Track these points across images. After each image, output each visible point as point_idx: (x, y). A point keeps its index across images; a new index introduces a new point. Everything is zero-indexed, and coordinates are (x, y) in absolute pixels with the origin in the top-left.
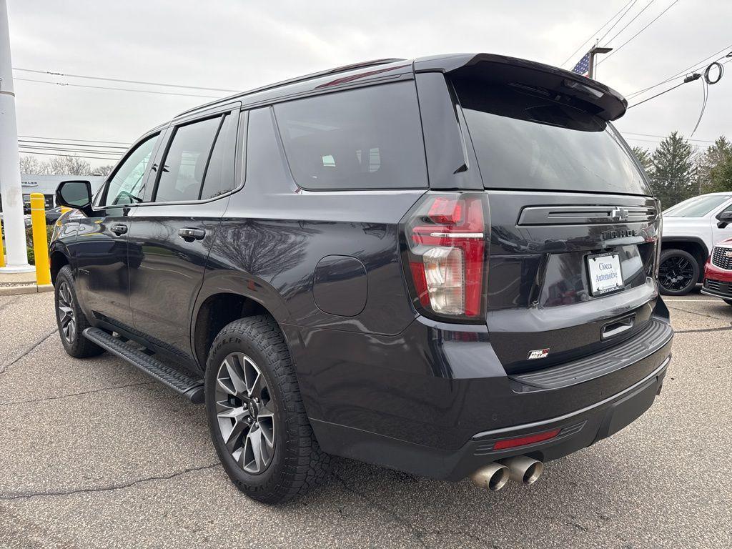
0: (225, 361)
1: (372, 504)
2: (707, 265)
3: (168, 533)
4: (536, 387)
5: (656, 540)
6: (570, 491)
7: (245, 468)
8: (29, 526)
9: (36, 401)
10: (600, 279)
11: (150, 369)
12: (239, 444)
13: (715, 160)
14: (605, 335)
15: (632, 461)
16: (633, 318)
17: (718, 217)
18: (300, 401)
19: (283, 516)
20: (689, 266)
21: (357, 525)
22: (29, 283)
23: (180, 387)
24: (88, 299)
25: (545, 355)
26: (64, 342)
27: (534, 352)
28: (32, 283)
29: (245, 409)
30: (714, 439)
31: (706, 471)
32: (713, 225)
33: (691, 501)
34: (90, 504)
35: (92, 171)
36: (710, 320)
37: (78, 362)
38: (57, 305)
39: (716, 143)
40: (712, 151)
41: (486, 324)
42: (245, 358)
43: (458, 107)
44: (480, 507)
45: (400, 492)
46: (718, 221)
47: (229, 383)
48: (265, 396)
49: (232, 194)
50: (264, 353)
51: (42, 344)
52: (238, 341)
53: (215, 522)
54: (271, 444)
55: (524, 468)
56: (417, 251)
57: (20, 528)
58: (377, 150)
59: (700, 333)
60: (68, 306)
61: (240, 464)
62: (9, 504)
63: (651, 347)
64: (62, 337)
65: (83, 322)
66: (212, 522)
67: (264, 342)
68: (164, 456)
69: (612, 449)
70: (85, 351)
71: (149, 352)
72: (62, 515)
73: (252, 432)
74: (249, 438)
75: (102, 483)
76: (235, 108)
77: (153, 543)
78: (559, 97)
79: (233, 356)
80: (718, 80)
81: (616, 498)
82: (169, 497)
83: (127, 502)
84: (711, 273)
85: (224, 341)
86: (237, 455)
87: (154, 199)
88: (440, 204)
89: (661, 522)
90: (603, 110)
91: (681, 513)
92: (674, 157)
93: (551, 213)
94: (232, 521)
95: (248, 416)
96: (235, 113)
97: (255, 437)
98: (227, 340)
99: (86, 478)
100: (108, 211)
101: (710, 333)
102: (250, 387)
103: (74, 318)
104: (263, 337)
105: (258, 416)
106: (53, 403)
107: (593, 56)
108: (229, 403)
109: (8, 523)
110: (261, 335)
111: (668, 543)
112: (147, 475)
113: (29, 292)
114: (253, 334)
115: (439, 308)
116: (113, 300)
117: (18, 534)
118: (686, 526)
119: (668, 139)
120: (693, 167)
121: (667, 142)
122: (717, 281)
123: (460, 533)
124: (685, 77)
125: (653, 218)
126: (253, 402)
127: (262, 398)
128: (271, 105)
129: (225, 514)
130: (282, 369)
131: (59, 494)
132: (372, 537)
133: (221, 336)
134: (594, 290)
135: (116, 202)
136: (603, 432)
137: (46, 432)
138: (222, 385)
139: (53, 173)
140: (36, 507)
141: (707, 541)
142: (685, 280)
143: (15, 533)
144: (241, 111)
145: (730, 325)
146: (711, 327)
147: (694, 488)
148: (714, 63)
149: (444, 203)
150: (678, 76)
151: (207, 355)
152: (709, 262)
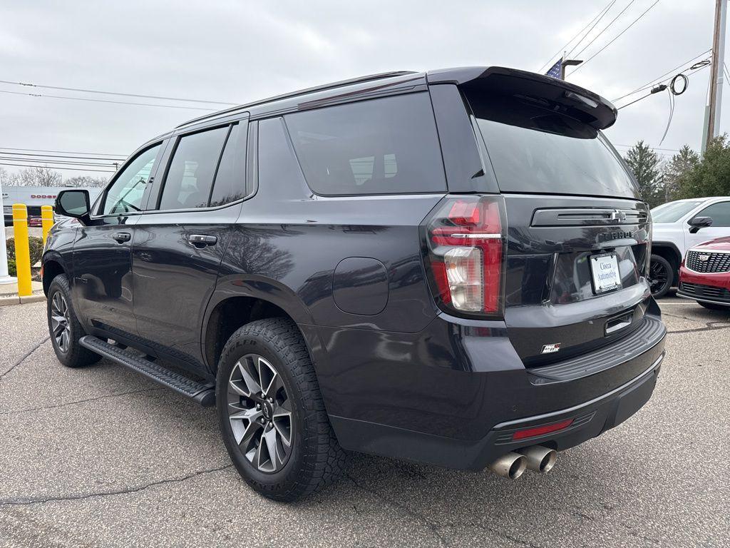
0: (239, 363)
1: (385, 500)
2: (682, 269)
3: (189, 532)
4: (552, 379)
5: (658, 527)
6: (573, 483)
7: (260, 468)
8: (49, 529)
9: (36, 410)
10: (602, 278)
11: (155, 375)
12: (252, 445)
13: (680, 169)
14: (609, 331)
15: (628, 455)
16: (632, 315)
17: (689, 223)
18: (320, 398)
19: (300, 514)
20: (664, 270)
21: (372, 520)
22: (10, 295)
23: (188, 391)
24: (86, 307)
25: (557, 349)
26: (57, 351)
27: (547, 347)
28: (13, 294)
29: (258, 410)
30: (703, 433)
31: (698, 463)
32: (685, 230)
33: (687, 490)
34: (107, 507)
35: (63, 182)
36: (686, 322)
37: (72, 371)
38: (50, 315)
39: (681, 152)
40: (676, 159)
41: (504, 320)
42: (260, 359)
43: (472, 117)
44: (488, 501)
45: (410, 488)
46: (690, 227)
47: (242, 384)
48: (280, 396)
49: (244, 201)
50: (281, 354)
51: (33, 354)
52: (254, 343)
53: (233, 521)
54: (287, 443)
55: (540, 457)
56: (438, 251)
57: (41, 532)
58: (392, 156)
59: (679, 334)
60: (62, 315)
61: (254, 464)
62: (25, 509)
63: (649, 342)
64: (54, 346)
65: (78, 331)
66: (231, 521)
67: (281, 343)
68: (174, 460)
69: (608, 443)
70: (80, 359)
71: (150, 358)
72: (80, 518)
73: (266, 432)
74: (264, 438)
75: (115, 487)
76: (243, 119)
77: (175, 542)
78: (558, 107)
79: (247, 358)
80: (683, 91)
81: (617, 489)
82: (184, 498)
83: (144, 504)
84: (685, 276)
85: (238, 343)
86: (250, 456)
87: (158, 208)
88: (459, 207)
89: (661, 510)
90: (597, 119)
91: (679, 502)
92: (641, 165)
93: (559, 215)
94: (250, 520)
95: (262, 417)
96: (243, 123)
97: (270, 437)
98: (242, 343)
99: (98, 482)
100: (106, 220)
101: (688, 334)
102: (265, 388)
103: (68, 328)
104: (279, 338)
105: (274, 416)
106: (53, 411)
107: (564, 68)
108: (241, 405)
109: (27, 527)
110: (277, 337)
111: (670, 529)
112: (159, 478)
113: (11, 303)
114: (268, 335)
115: (458, 305)
116: (112, 307)
117: (39, 537)
118: (685, 513)
119: (635, 148)
120: (660, 175)
121: (634, 151)
122: (692, 284)
123: (473, 524)
124: (652, 88)
125: (644, 221)
126: (267, 403)
127: (277, 399)
128: (281, 115)
129: (242, 513)
130: (299, 369)
131: (74, 498)
132: (389, 531)
133: (234, 338)
134: (597, 288)
135: (114, 211)
136: (610, 423)
137: (51, 439)
138: (235, 387)
139: (23, 185)
140: (53, 512)
141: (706, 526)
142: (660, 284)
143: (36, 536)
144: (250, 121)
145: (706, 326)
146: (688, 328)
147: (688, 478)
148: (679, 75)
149: (464, 206)
150: (646, 87)
151: (218, 358)
152: (684, 266)
